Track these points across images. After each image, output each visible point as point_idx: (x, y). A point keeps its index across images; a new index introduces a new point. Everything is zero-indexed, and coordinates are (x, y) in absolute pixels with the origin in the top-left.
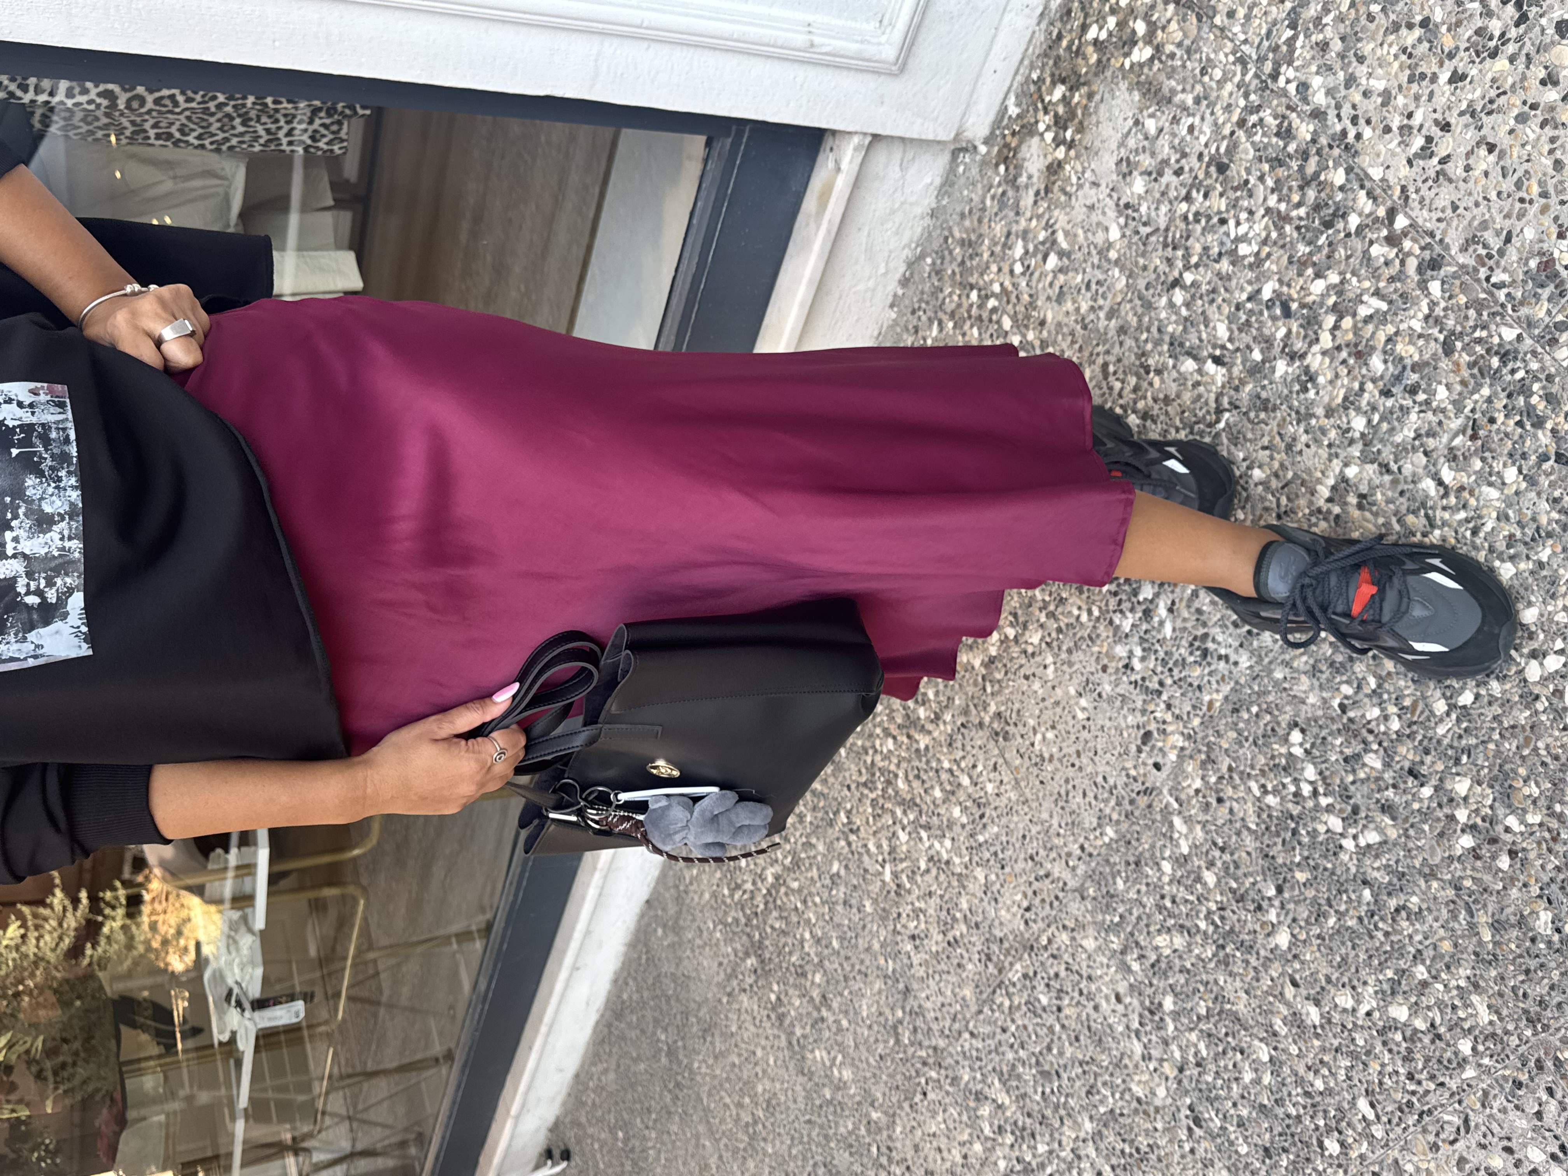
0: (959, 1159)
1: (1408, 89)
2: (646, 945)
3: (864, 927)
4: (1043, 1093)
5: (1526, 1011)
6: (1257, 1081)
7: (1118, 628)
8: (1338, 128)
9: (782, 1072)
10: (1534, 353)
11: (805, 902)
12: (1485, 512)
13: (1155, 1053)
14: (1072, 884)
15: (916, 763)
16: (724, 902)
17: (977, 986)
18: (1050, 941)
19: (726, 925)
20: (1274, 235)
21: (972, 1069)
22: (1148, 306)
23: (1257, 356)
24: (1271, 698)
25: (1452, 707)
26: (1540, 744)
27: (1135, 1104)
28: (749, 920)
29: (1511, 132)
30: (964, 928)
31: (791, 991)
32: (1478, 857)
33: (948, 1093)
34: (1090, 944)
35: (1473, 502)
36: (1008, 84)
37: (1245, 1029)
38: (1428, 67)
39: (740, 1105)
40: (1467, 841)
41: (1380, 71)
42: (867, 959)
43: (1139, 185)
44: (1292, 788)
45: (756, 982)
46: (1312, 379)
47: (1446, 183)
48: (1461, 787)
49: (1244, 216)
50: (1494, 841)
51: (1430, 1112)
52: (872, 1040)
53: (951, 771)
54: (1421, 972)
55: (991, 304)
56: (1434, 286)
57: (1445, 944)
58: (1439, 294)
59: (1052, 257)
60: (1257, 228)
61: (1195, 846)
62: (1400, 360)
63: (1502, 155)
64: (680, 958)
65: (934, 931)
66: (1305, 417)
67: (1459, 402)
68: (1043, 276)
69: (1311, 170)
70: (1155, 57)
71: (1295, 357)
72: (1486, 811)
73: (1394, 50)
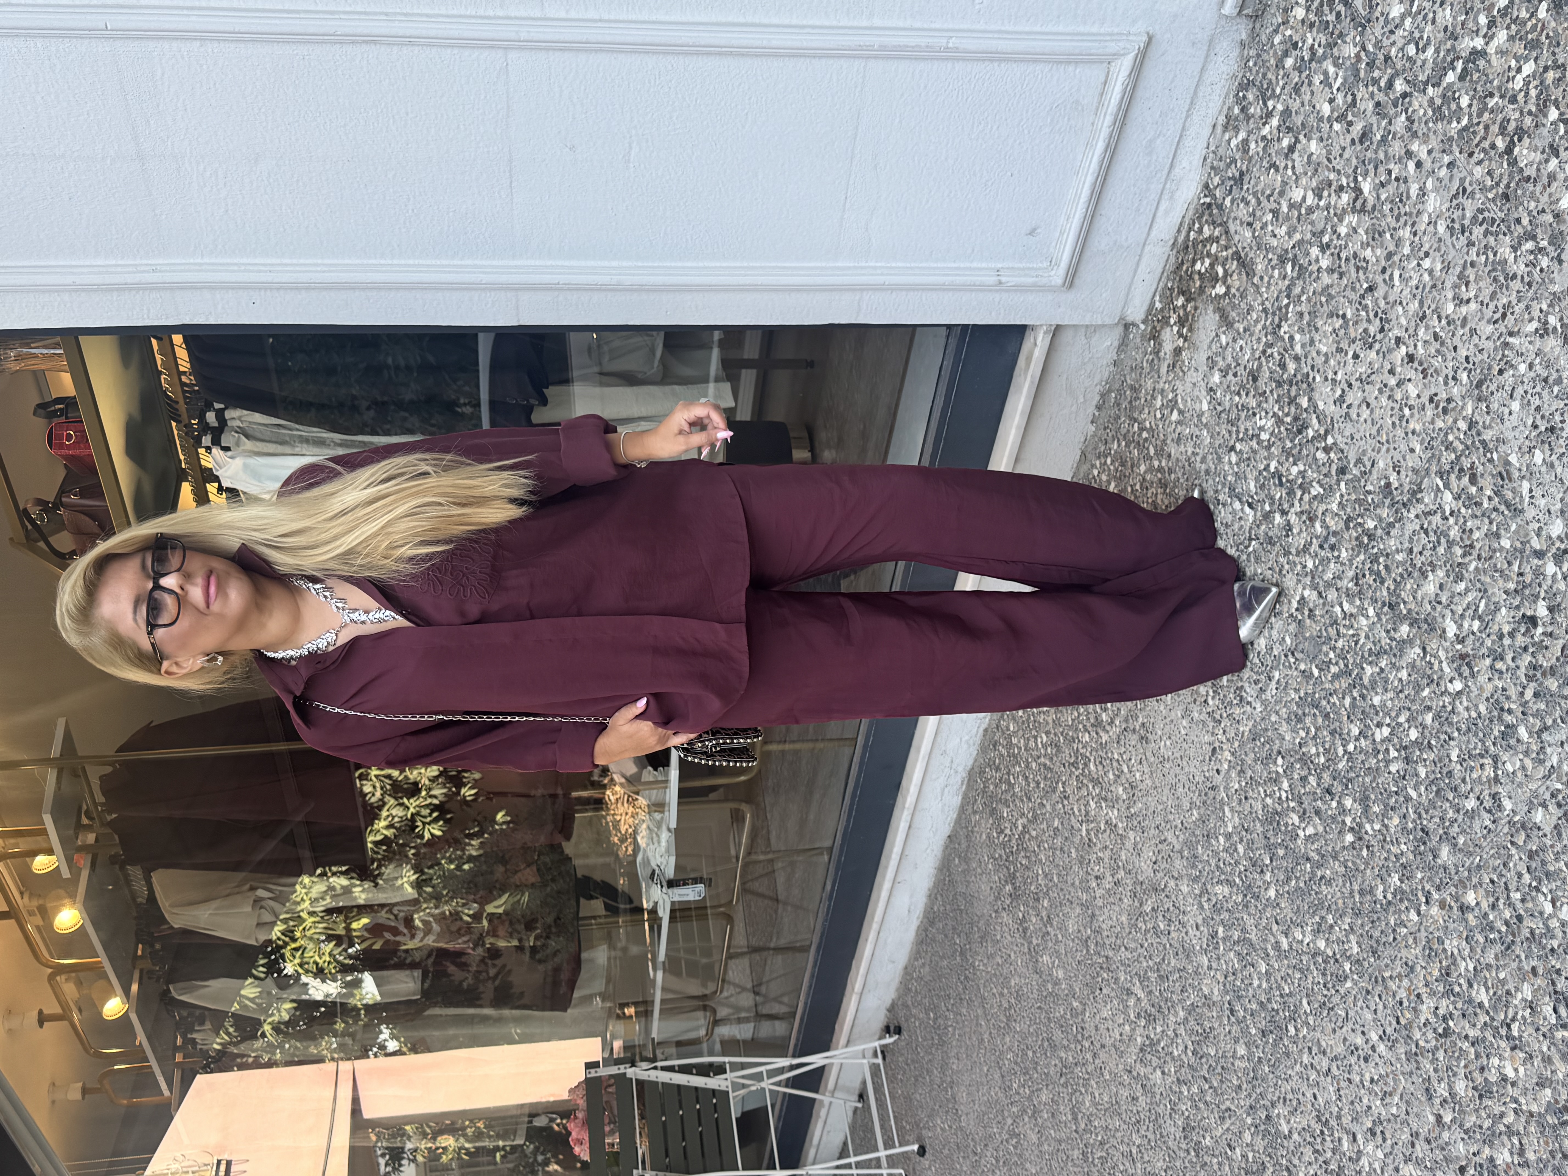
0: (1118, 1037)
1: (1336, 356)
2: (948, 870)
3: (1071, 868)
4: (1160, 990)
5: (1372, 947)
6: (1260, 986)
8: (1305, 371)
9: (1025, 970)
10: (1381, 538)
11: (1039, 846)
13: (1214, 965)
14: (1177, 847)
15: (1100, 753)
17: (1129, 915)
18: (1165, 885)
19: (995, 859)
21: (1125, 973)
22: (1220, 459)
23: (1267, 508)
24: (1269, 734)
25: (1345, 751)
26: (1380, 781)
27: (1203, 1000)
28: (1008, 857)
29: (1376, 398)
30: (1122, 873)
31: (1031, 911)
32: (1354, 848)
33: (1113, 989)
34: (1185, 889)
35: (1356, 626)
36: (1154, 286)
37: (1255, 951)
38: (1344, 345)
39: (1002, 995)
40: (1349, 838)
41: (1324, 341)
42: (1072, 890)
43: (1216, 378)
44: (1278, 795)
45: (1011, 903)
46: (1291, 529)
47: (1349, 422)
48: (1348, 803)
49: (1263, 414)
50: (1360, 839)
51: (1332, 1009)
52: (1074, 949)
53: (1118, 761)
54: (1330, 919)
55: (1145, 435)
56: (1343, 484)
57: (1340, 902)
58: (1344, 490)
59: (1175, 412)
60: (1269, 424)
61: (1234, 827)
62: (1328, 527)
63: (1372, 412)
64: (968, 882)
65: (1108, 874)
66: (1287, 553)
67: (1350, 561)
68: (1171, 423)
69: (1293, 393)
70: (1226, 294)
71: (1284, 513)
72: (1358, 820)
73: (1330, 329)
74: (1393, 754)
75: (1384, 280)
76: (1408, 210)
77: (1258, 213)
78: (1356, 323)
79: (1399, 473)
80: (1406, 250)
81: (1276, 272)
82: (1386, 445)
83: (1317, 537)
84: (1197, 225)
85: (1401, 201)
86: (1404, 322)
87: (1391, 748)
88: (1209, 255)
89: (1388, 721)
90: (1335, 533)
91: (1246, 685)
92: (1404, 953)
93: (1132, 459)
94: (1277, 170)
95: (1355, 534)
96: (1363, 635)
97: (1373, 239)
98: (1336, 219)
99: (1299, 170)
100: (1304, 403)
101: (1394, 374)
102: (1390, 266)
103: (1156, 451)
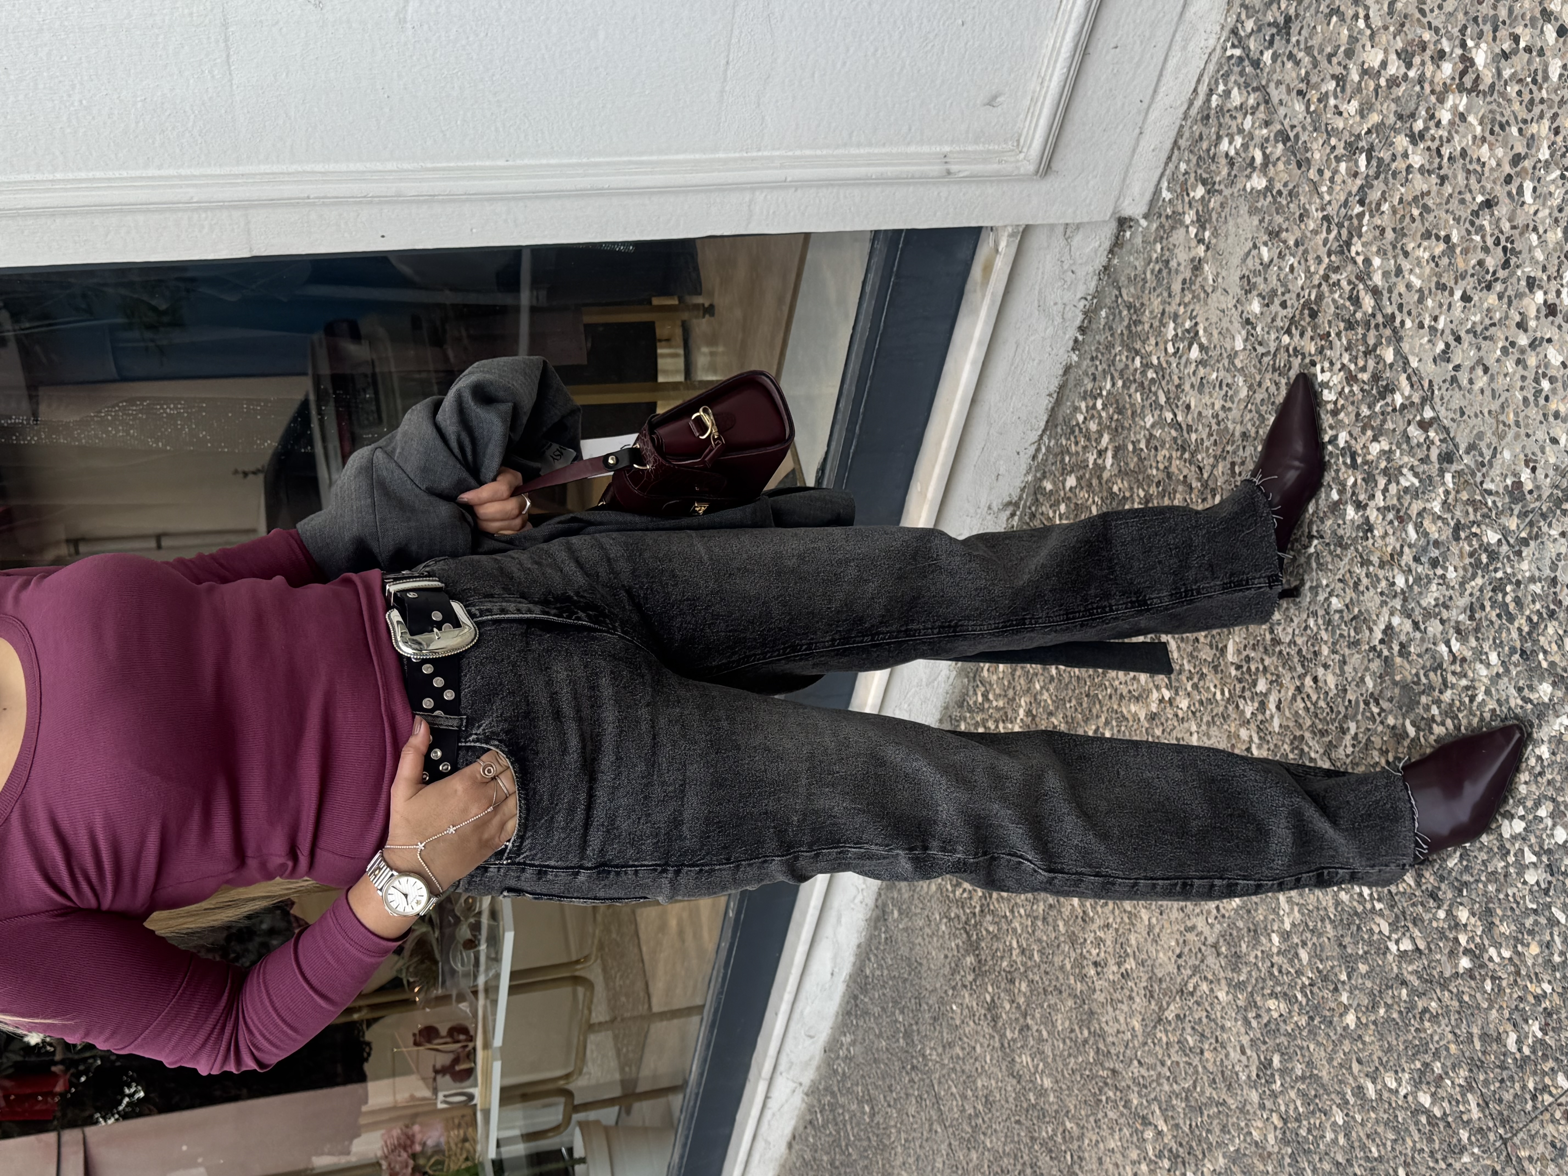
1: (1436, 295)
3: (1058, 946)
4: (1190, 1125)
6: (1335, 1141)
7: (1243, 712)
8: (1389, 310)
9: (996, 1070)
10: (1508, 557)
11: (1012, 911)
12: (1477, 684)
13: (1269, 1104)
14: (1211, 940)
16: (948, 897)
17: (1143, 1020)
18: (1195, 988)
19: (950, 919)
20: (1347, 390)
21: (1140, 1096)
23: (1335, 496)
26: (1510, 892)
27: (1253, 1149)
29: (1498, 361)
30: (1133, 963)
31: (1002, 995)
32: (1472, 978)
33: (1122, 1114)
34: (1223, 997)
35: (1470, 674)
36: (1160, 168)
37: (1328, 1095)
38: (1448, 280)
39: (964, 1097)
40: (1465, 963)
41: (1417, 270)
42: (1061, 975)
43: (1256, 307)
45: (975, 980)
46: (1371, 529)
47: (1457, 389)
48: (1463, 915)
49: (1327, 365)
50: (1483, 966)
52: (1066, 1053)
54: (1437, 1067)
55: (1151, 374)
56: (1448, 477)
57: (1453, 1048)
58: (1451, 485)
59: (1195, 347)
60: (1336, 380)
61: (1293, 925)
62: (1426, 534)
63: (1492, 379)
64: (913, 944)
65: (1111, 961)
66: (1365, 563)
67: (1462, 584)
68: (1188, 363)
69: (1371, 341)
70: (1268, 189)
71: (1360, 506)
72: (1478, 940)
73: (1427, 255)
74: (1530, 858)
75: (1509, 194)
76: (1544, 94)
77: (1314, 79)
78: (1466, 251)
79: (1534, 470)
80: (1544, 154)
81: (1343, 166)
82: (1514, 429)
83: (1410, 546)
84: (1221, 88)
85: (1534, 82)
86: (1539, 255)
87: (1526, 849)
88: (1241, 131)
89: (1521, 811)
90: (1436, 544)
91: (1307, 735)
92: (1550, 1128)
93: (1133, 405)
94: (1343, 20)
95: (1467, 548)
96: (1483, 688)
97: (1492, 132)
98: (1433, 99)
99: (1376, 22)
100: (1389, 355)
101: (1526, 331)
102: (1518, 174)
103: (1168, 399)
